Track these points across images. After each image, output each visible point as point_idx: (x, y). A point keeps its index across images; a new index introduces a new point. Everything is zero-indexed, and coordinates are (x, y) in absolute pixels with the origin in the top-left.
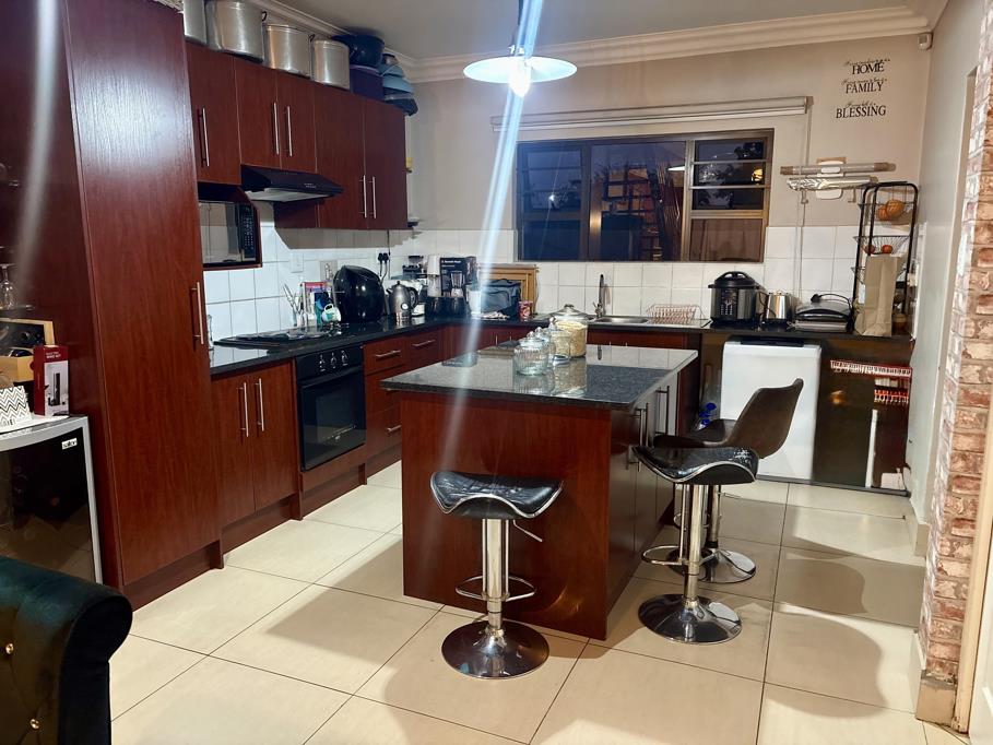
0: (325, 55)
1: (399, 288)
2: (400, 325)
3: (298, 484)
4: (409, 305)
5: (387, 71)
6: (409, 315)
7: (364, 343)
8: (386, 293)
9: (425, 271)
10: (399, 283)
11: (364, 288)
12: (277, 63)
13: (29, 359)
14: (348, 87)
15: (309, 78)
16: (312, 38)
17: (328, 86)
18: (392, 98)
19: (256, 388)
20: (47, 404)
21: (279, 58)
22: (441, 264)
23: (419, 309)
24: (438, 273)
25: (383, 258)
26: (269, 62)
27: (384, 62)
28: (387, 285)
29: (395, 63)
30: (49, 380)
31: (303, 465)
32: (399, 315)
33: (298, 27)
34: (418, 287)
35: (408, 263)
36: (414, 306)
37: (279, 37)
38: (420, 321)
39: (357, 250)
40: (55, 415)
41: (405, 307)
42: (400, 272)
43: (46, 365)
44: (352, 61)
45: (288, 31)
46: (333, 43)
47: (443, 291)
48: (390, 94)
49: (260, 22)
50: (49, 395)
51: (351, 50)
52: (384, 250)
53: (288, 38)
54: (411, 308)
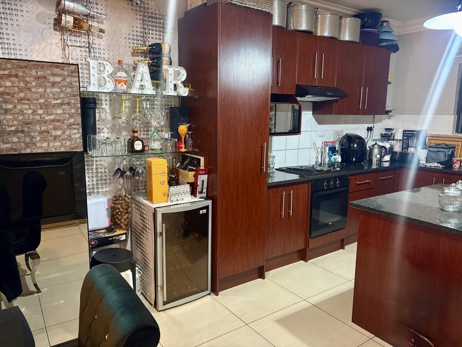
0: (347, 26)
1: (376, 146)
2: (374, 166)
3: (307, 244)
4: (381, 155)
5: (384, 30)
6: (380, 161)
7: (351, 175)
8: (368, 148)
9: (394, 137)
10: (376, 143)
11: (355, 145)
12: (321, 32)
13: (193, 173)
14: (358, 41)
15: (336, 38)
16: (341, 18)
17: (347, 41)
18: (384, 44)
19: (290, 194)
20: (198, 193)
21: (322, 30)
22: (404, 134)
23: (387, 158)
24: (401, 139)
25: (369, 129)
26: (316, 33)
27: (382, 25)
28: (369, 144)
29: (388, 26)
30: (199, 183)
31: (310, 234)
32: (375, 160)
33: (334, 13)
34: (387, 145)
35: (384, 132)
36: (384, 156)
37: (324, 19)
38: (386, 165)
39: (355, 125)
40: (200, 198)
41: (378, 156)
42: (379, 137)
43: (199, 176)
44: (362, 27)
45: (328, 15)
46: (353, 18)
47: (403, 148)
48: (383, 42)
49: (314, 13)
50: (199, 189)
51: (362, 21)
52: (370, 125)
53: (328, 19)
54: (382, 157)
